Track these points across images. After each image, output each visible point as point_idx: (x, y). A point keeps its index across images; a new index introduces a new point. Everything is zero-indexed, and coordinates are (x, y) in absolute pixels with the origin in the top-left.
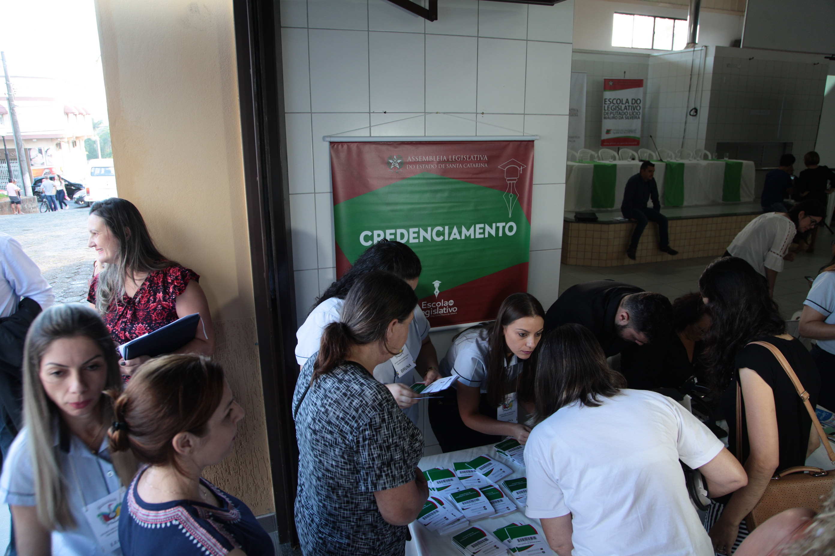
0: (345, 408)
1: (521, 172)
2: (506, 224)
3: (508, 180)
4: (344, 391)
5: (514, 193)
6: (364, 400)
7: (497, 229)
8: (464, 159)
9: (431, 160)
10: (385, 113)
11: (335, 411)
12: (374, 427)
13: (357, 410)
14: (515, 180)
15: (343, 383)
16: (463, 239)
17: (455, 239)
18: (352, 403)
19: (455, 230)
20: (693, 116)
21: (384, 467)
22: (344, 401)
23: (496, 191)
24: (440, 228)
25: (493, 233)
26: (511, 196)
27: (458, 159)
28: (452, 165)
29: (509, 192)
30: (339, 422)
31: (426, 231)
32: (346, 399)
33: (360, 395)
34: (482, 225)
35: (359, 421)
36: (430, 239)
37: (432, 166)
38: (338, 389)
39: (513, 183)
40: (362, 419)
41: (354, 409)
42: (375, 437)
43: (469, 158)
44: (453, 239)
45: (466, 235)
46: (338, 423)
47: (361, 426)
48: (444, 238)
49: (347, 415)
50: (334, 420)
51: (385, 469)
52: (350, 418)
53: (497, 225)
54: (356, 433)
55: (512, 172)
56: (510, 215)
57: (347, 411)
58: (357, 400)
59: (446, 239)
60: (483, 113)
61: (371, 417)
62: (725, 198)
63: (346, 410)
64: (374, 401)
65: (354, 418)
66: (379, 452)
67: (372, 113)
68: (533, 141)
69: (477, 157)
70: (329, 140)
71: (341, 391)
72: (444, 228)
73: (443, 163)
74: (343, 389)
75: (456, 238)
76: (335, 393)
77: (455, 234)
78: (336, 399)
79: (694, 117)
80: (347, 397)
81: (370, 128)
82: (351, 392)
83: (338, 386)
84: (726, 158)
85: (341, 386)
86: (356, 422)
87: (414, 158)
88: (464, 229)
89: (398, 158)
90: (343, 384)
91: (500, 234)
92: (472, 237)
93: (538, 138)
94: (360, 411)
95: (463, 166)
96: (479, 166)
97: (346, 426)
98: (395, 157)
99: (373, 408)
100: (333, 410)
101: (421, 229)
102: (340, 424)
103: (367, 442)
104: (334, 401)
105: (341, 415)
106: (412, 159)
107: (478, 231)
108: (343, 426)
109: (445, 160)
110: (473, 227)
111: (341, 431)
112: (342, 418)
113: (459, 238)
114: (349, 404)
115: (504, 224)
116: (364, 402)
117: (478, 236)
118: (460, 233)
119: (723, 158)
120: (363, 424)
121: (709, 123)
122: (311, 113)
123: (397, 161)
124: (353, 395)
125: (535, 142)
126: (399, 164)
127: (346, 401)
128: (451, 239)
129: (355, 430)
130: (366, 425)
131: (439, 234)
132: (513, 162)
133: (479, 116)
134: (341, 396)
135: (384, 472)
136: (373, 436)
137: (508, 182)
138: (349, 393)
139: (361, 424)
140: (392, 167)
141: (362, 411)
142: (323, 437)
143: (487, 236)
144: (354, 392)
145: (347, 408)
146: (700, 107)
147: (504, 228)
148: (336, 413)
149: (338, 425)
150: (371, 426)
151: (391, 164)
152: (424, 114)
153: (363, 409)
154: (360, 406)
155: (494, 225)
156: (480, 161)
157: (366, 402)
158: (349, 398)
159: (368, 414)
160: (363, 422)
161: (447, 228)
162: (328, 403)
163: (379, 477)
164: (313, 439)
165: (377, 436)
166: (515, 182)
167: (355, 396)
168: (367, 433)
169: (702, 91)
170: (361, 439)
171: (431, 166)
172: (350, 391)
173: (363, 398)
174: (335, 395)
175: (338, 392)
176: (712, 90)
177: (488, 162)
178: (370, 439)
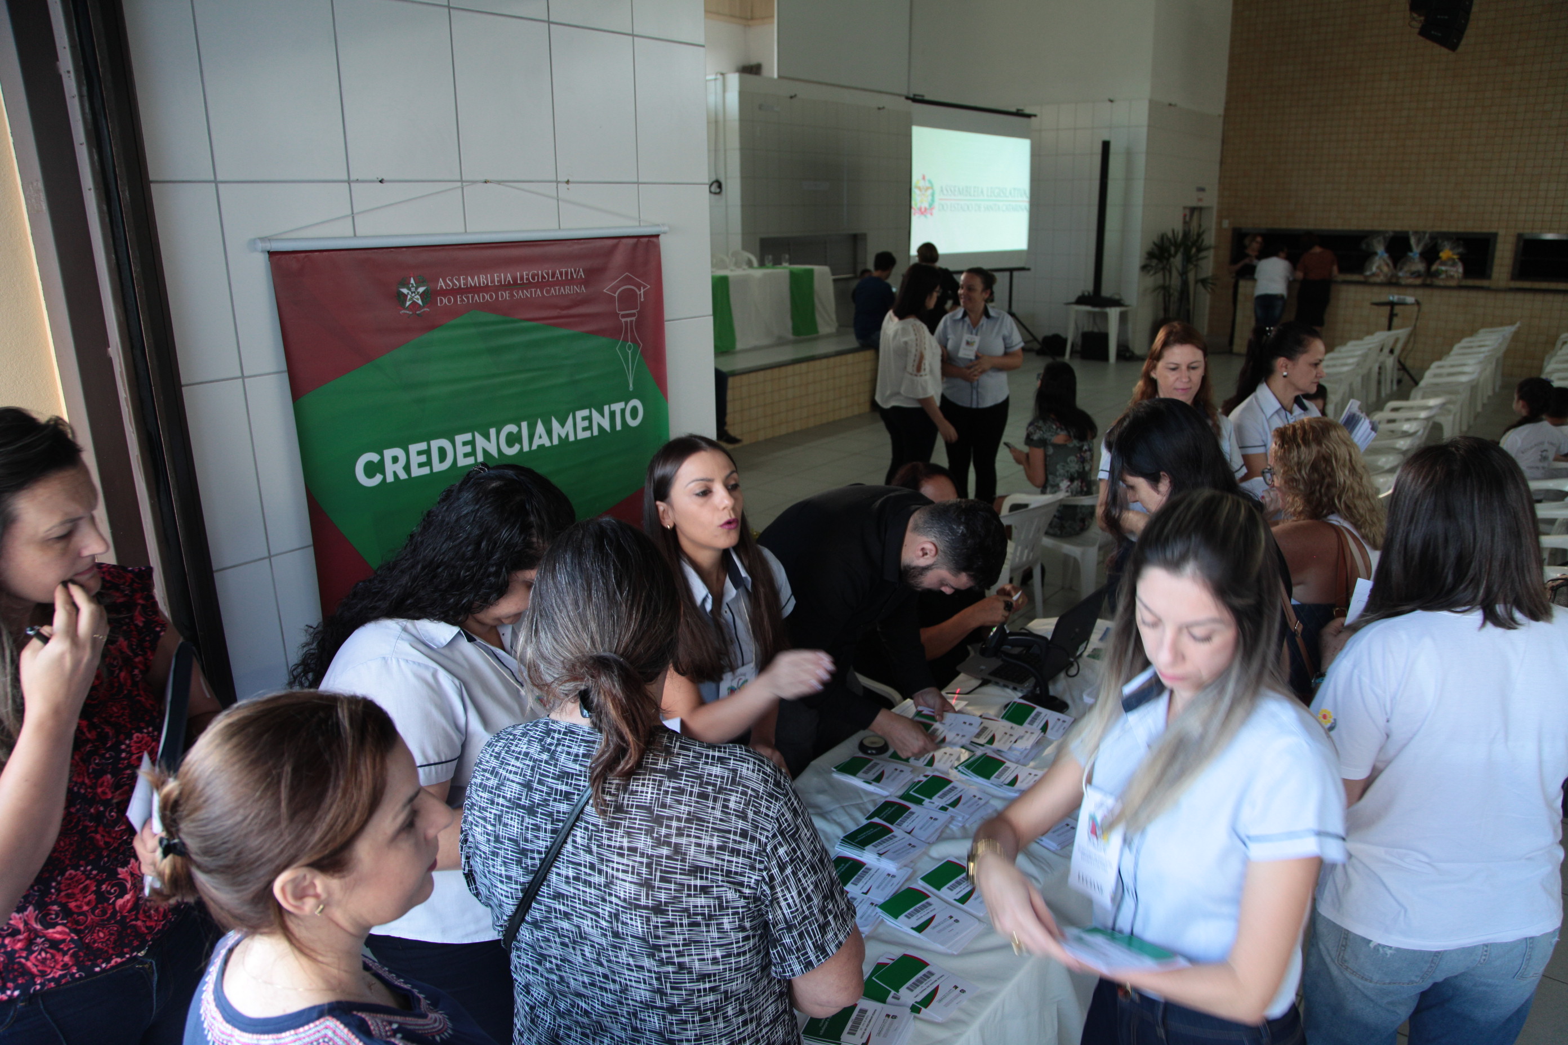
0: (718, 822)
1: (642, 300)
2: (626, 405)
3: (624, 316)
4: (696, 790)
5: (634, 341)
6: (748, 788)
7: (612, 414)
8: (543, 277)
9: (484, 283)
10: (381, 181)
11: (698, 841)
12: (787, 833)
13: (743, 816)
14: (633, 315)
15: (682, 775)
16: (556, 446)
17: (541, 447)
18: (727, 807)
19: (540, 428)
20: (715, 193)
21: (828, 903)
22: (710, 810)
23: (603, 340)
24: (512, 428)
25: (606, 425)
26: (630, 348)
27: (533, 279)
28: (523, 292)
29: (626, 340)
30: (718, 858)
31: (487, 437)
32: (710, 804)
33: (734, 782)
34: (586, 412)
35: (758, 835)
36: (495, 453)
37: (487, 297)
38: (681, 791)
39: (631, 322)
40: (762, 828)
41: (736, 816)
42: (799, 853)
43: (553, 276)
44: (539, 446)
45: (560, 436)
46: (714, 861)
47: (766, 845)
48: (522, 448)
49: (727, 835)
50: (705, 860)
51: (830, 906)
52: (738, 838)
53: (612, 409)
54: (761, 862)
55: (628, 299)
56: (631, 386)
57: (724, 826)
58: (734, 794)
59: (526, 448)
60: (568, 182)
61: (774, 815)
62: (796, 330)
63: (721, 827)
64: (766, 781)
65: (744, 834)
66: (814, 878)
67: (354, 181)
68: (657, 236)
69: (567, 273)
70: (268, 248)
71: (691, 792)
72: (520, 427)
73: (508, 290)
74: (692, 787)
75: (543, 445)
76: (679, 802)
77: (540, 437)
78: (689, 813)
79: (717, 197)
80: (711, 798)
81: (353, 217)
82: (715, 785)
83: (676, 785)
84: (786, 262)
85: (683, 782)
86: (753, 839)
87: (451, 280)
88: (555, 424)
89: (419, 284)
90: (684, 778)
91: (619, 427)
92: (572, 438)
93: (666, 229)
94: (750, 815)
95: (542, 293)
96: (570, 290)
97: (734, 859)
98: (412, 281)
99: (771, 796)
100: (694, 840)
101: (477, 435)
102: (720, 862)
103: (789, 870)
104: (687, 821)
105: (715, 843)
106: (447, 285)
107: (581, 424)
108: (728, 861)
109: (509, 281)
110: (571, 416)
111: (729, 872)
112: (720, 848)
113: (548, 444)
114: (722, 811)
115: (622, 405)
116: (750, 792)
117: (582, 435)
118: (549, 432)
119: (780, 264)
120: (767, 837)
121: (743, 206)
122: (216, 182)
123: (417, 289)
124: (720, 787)
125: (661, 238)
126: (422, 295)
127: (713, 808)
128: (534, 447)
129: (758, 858)
130: (774, 836)
131: (513, 439)
132: (628, 280)
133: (563, 187)
134: (697, 802)
135: (830, 912)
136: (794, 850)
137: (623, 320)
138: (710, 788)
139: (764, 839)
140: (408, 303)
141: (755, 813)
142: (556, 930)
143: (596, 432)
144: (719, 783)
145: (721, 820)
146: (726, 178)
147: (623, 411)
148: (702, 842)
149: (717, 865)
150: (782, 833)
151: (406, 296)
152: (459, 184)
153: (755, 807)
154: (747, 804)
155: (606, 408)
156: (570, 281)
157: (753, 790)
158: (715, 800)
159: (767, 812)
160: (766, 833)
161: (524, 425)
162: (674, 831)
163: (823, 928)
164: (538, 939)
165: (800, 849)
166: (634, 319)
167: (726, 789)
168: (781, 851)
169: (725, 151)
170: (775, 871)
171: (484, 297)
172: (708, 783)
173: (744, 786)
174: (683, 807)
175: (685, 798)
176: (743, 149)
177: (586, 282)
178: (792, 860)
